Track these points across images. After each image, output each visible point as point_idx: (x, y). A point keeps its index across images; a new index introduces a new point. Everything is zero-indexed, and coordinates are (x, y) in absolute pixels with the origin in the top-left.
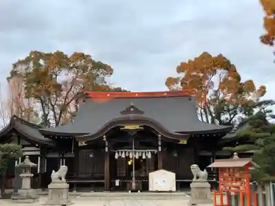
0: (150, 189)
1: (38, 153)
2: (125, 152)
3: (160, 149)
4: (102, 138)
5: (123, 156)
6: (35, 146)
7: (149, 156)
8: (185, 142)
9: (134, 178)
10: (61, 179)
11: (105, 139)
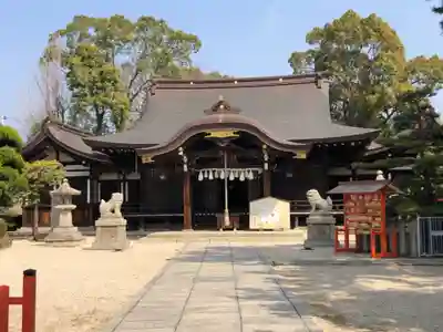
0: (251, 227)
1: (87, 174)
2: (214, 172)
3: (266, 166)
4: (177, 150)
5: (211, 177)
6: (81, 164)
7: (251, 176)
8: (304, 156)
9: (227, 210)
10: (113, 212)
11: (181, 153)
